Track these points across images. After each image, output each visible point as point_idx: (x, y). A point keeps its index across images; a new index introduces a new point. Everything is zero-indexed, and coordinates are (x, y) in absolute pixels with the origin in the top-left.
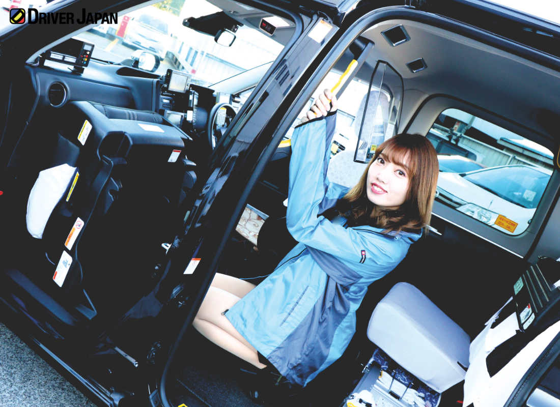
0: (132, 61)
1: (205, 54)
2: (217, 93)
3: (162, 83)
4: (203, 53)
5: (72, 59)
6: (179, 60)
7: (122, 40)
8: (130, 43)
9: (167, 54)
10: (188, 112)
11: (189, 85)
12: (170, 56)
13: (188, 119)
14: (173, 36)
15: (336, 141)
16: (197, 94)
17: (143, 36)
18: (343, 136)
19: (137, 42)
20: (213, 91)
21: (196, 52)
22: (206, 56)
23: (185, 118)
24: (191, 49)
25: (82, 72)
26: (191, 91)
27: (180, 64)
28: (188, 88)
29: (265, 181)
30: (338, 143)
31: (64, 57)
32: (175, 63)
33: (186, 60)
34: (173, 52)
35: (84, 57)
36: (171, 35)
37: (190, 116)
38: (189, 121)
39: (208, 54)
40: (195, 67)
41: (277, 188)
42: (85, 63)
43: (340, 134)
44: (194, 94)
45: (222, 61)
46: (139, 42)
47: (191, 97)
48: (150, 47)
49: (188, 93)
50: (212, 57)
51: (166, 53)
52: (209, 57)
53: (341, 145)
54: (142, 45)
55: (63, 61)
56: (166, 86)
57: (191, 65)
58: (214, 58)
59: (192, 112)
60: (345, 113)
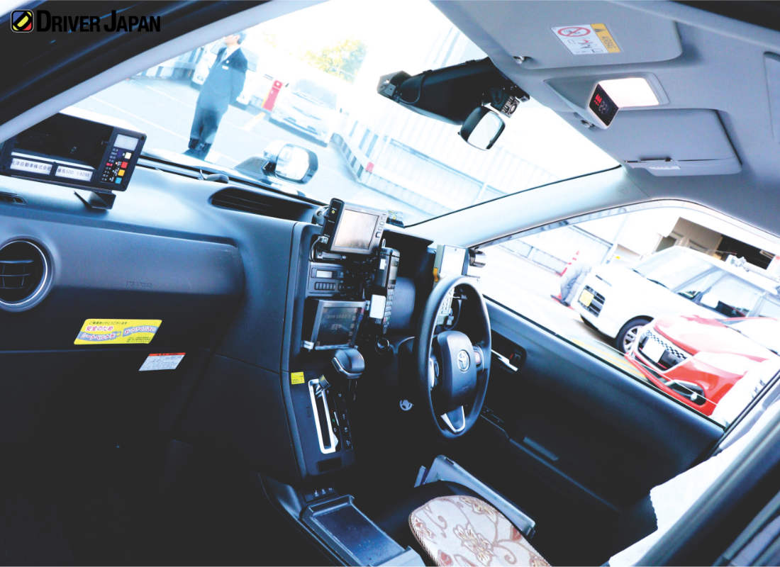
0: (263, 161)
1: (389, 140)
2: (439, 246)
3: (316, 232)
4: (385, 139)
5: (82, 173)
6: (349, 145)
7: (269, 114)
8: (281, 120)
9: (332, 137)
10: (375, 297)
11: (380, 235)
12: (337, 140)
13: (372, 315)
14: (343, 111)
15: (590, 286)
16: (396, 253)
17: (300, 111)
18: (601, 279)
19: (290, 118)
20: (431, 242)
21: (376, 137)
22: (391, 143)
23: (367, 313)
24: (368, 131)
25: (110, 206)
26: (383, 247)
27: (350, 152)
28: (376, 241)
29: (527, 440)
30: (592, 290)
31: (55, 166)
32: (344, 150)
33: (360, 147)
34: (342, 136)
35: (115, 167)
36: (341, 111)
37: (378, 308)
38: (375, 319)
39: (392, 140)
40: (373, 159)
41: (554, 458)
42: (118, 181)
43: (597, 276)
44: (391, 255)
45: (414, 152)
46: (293, 119)
47: (383, 264)
48: (309, 127)
49: (377, 253)
50: (398, 144)
51: (330, 136)
52: (395, 145)
53: (598, 294)
54: (297, 123)
55: (51, 178)
56: (325, 239)
57: (368, 156)
58: (401, 146)
59: (383, 298)
60: (596, 237)
